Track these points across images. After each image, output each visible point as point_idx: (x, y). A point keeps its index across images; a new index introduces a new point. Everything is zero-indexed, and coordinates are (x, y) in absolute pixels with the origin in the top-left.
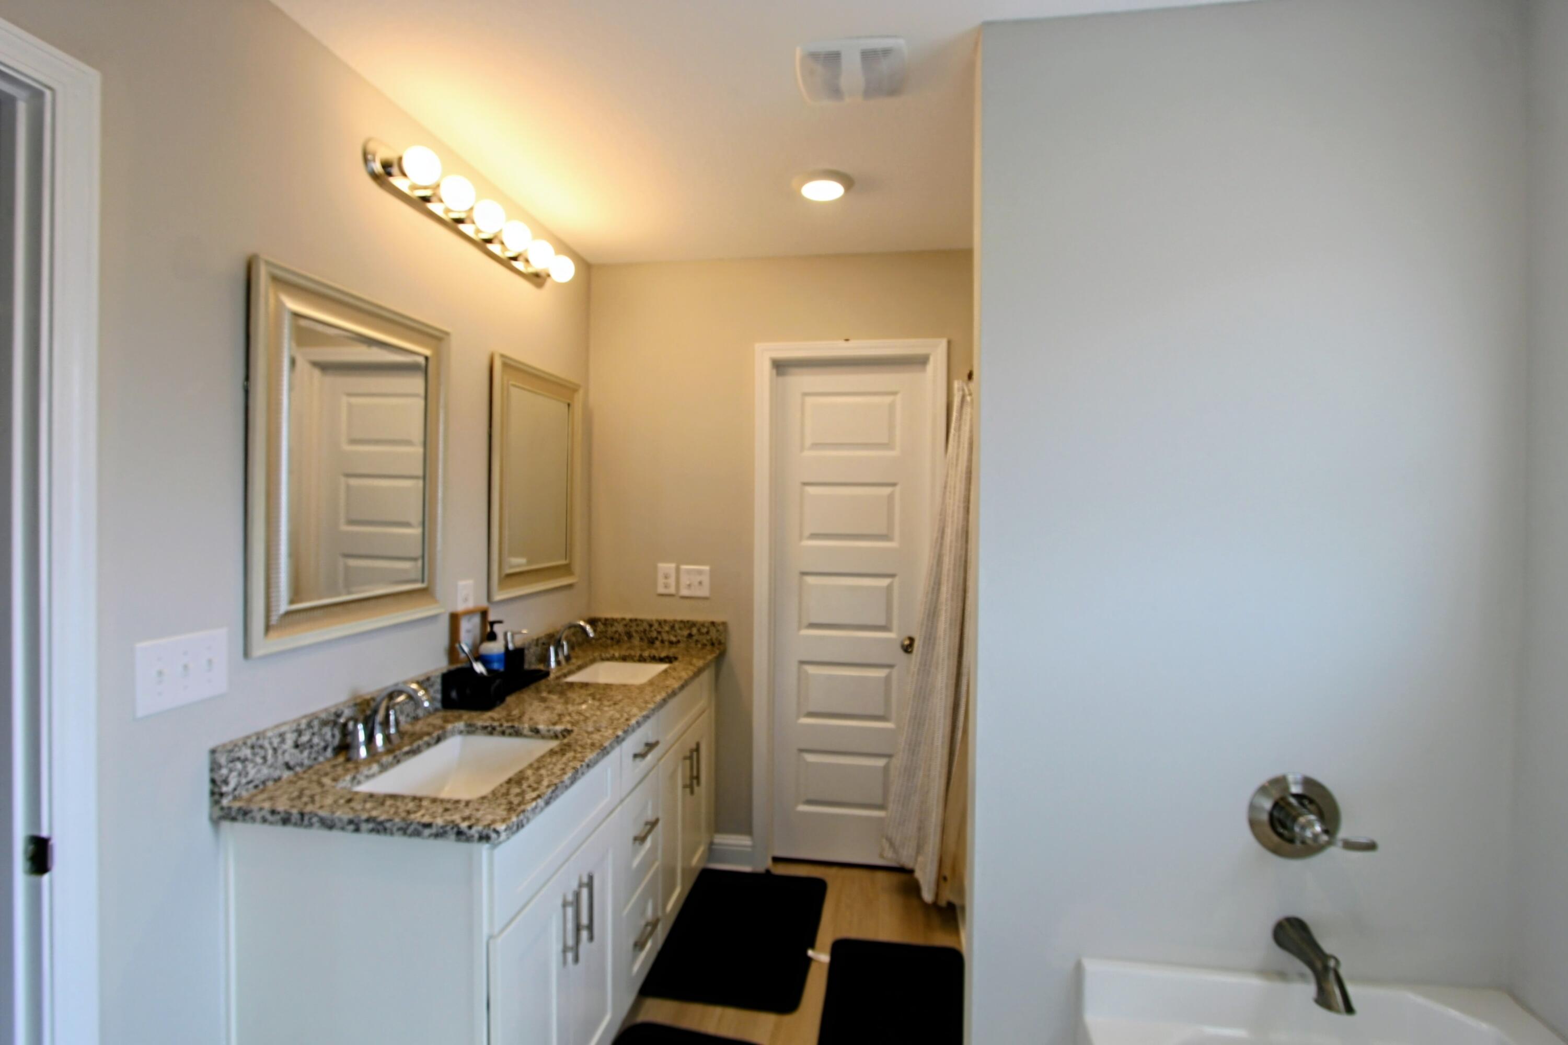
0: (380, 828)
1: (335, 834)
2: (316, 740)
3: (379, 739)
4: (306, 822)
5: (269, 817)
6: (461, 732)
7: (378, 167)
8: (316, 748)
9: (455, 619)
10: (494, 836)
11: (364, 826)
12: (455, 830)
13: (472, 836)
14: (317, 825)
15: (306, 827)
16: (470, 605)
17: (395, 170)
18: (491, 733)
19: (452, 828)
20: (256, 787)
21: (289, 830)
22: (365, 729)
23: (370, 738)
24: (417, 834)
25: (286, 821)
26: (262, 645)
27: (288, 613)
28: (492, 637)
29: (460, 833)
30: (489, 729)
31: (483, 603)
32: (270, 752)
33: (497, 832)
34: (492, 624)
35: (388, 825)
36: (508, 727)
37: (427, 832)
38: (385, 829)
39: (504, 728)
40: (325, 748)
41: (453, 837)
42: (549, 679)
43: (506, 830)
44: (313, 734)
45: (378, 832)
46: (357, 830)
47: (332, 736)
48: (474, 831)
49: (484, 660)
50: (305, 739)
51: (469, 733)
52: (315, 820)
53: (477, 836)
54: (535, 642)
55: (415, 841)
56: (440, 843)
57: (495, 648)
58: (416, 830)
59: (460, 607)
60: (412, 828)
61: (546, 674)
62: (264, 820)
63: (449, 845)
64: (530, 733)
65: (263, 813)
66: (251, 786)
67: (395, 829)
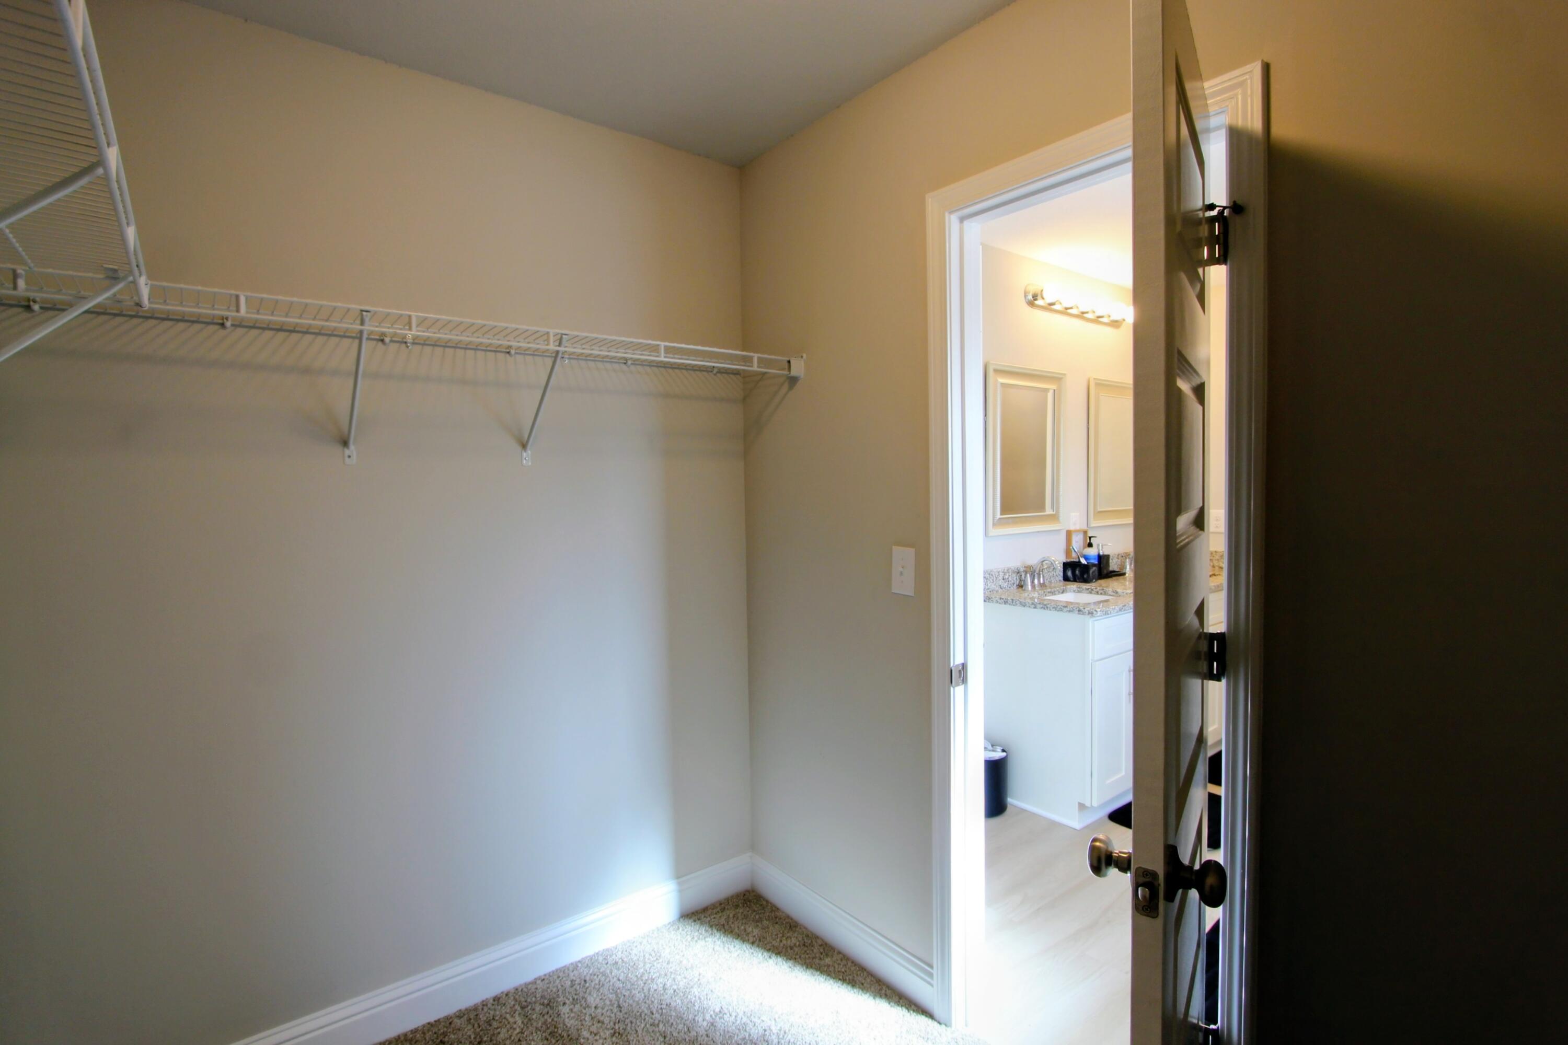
0: (1045, 607)
1: (1027, 609)
2: (1010, 579)
3: (1036, 581)
4: (1014, 603)
5: (999, 601)
6: (1074, 591)
7: (1030, 297)
8: (1010, 583)
9: (1069, 534)
10: (1095, 612)
11: (1038, 606)
12: (1078, 609)
13: (1085, 612)
14: (1019, 604)
15: (1014, 605)
16: (1078, 527)
17: (1039, 297)
18: (1091, 593)
19: (1076, 608)
20: (990, 591)
21: (1007, 606)
22: (1030, 576)
23: (1033, 582)
24: (1061, 610)
25: (1006, 603)
26: (993, 532)
27: (1000, 519)
28: (1090, 545)
29: (1080, 611)
30: (1090, 590)
31: (1084, 527)
32: (995, 578)
33: (1096, 611)
34: (1090, 538)
35: (1049, 606)
36: (1100, 589)
37: (1065, 609)
38: (1047, 608)
39: (1098, 590)
40: (1014, 584)
41: (1077, 612)
42: (1125, 576)
43: (1100, 611)
44: (1010, 576)
45: (1044, 609)
46: (1035, 608)
47: (1015, 579)
48: (1086, 610)
49: (1086, 558)
50: (1006, 577)
51: (1079, 592)
52: (1018, 602)
53: (1087, 612)
54: (1116, 556)
55: (1060, 613)
56: (1070, 614)
57: (1092, 552)
58: (1060, 608)
59: (1072, 528)
60: (1059, 607)
61: (1124, 574)
62: (997, 602)
63: (1075, 618)
64: (1112, 594)
65: (997, 599)
66: (989, 590)
67: (1051, 608)
